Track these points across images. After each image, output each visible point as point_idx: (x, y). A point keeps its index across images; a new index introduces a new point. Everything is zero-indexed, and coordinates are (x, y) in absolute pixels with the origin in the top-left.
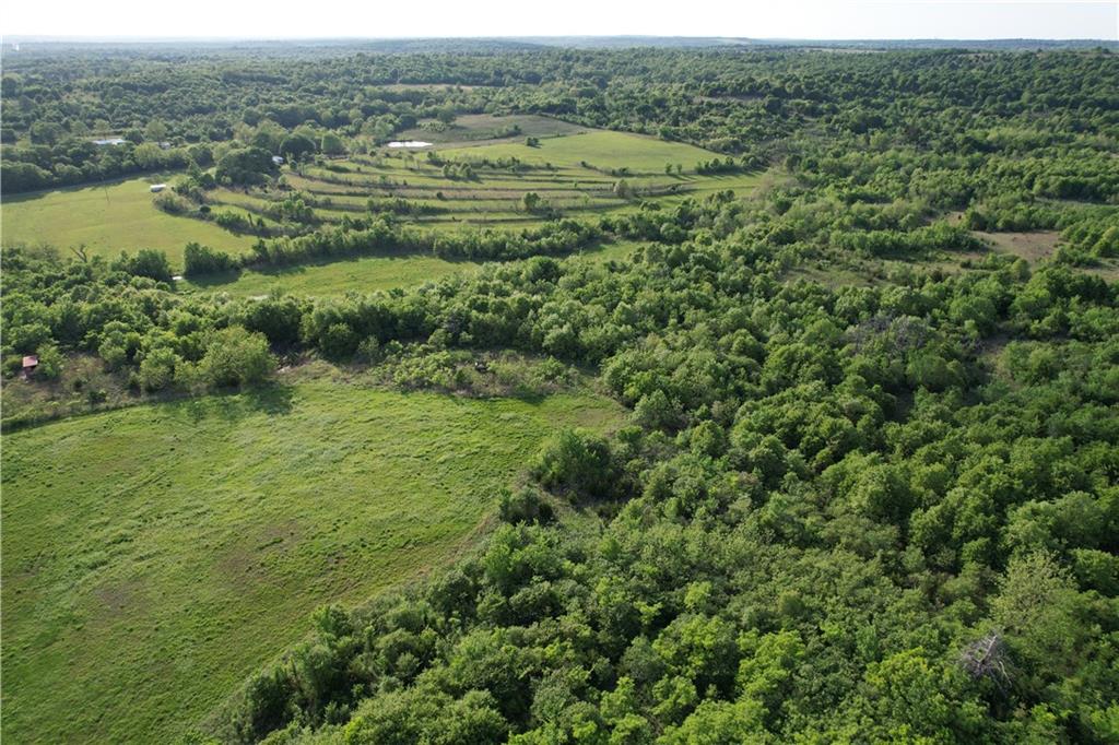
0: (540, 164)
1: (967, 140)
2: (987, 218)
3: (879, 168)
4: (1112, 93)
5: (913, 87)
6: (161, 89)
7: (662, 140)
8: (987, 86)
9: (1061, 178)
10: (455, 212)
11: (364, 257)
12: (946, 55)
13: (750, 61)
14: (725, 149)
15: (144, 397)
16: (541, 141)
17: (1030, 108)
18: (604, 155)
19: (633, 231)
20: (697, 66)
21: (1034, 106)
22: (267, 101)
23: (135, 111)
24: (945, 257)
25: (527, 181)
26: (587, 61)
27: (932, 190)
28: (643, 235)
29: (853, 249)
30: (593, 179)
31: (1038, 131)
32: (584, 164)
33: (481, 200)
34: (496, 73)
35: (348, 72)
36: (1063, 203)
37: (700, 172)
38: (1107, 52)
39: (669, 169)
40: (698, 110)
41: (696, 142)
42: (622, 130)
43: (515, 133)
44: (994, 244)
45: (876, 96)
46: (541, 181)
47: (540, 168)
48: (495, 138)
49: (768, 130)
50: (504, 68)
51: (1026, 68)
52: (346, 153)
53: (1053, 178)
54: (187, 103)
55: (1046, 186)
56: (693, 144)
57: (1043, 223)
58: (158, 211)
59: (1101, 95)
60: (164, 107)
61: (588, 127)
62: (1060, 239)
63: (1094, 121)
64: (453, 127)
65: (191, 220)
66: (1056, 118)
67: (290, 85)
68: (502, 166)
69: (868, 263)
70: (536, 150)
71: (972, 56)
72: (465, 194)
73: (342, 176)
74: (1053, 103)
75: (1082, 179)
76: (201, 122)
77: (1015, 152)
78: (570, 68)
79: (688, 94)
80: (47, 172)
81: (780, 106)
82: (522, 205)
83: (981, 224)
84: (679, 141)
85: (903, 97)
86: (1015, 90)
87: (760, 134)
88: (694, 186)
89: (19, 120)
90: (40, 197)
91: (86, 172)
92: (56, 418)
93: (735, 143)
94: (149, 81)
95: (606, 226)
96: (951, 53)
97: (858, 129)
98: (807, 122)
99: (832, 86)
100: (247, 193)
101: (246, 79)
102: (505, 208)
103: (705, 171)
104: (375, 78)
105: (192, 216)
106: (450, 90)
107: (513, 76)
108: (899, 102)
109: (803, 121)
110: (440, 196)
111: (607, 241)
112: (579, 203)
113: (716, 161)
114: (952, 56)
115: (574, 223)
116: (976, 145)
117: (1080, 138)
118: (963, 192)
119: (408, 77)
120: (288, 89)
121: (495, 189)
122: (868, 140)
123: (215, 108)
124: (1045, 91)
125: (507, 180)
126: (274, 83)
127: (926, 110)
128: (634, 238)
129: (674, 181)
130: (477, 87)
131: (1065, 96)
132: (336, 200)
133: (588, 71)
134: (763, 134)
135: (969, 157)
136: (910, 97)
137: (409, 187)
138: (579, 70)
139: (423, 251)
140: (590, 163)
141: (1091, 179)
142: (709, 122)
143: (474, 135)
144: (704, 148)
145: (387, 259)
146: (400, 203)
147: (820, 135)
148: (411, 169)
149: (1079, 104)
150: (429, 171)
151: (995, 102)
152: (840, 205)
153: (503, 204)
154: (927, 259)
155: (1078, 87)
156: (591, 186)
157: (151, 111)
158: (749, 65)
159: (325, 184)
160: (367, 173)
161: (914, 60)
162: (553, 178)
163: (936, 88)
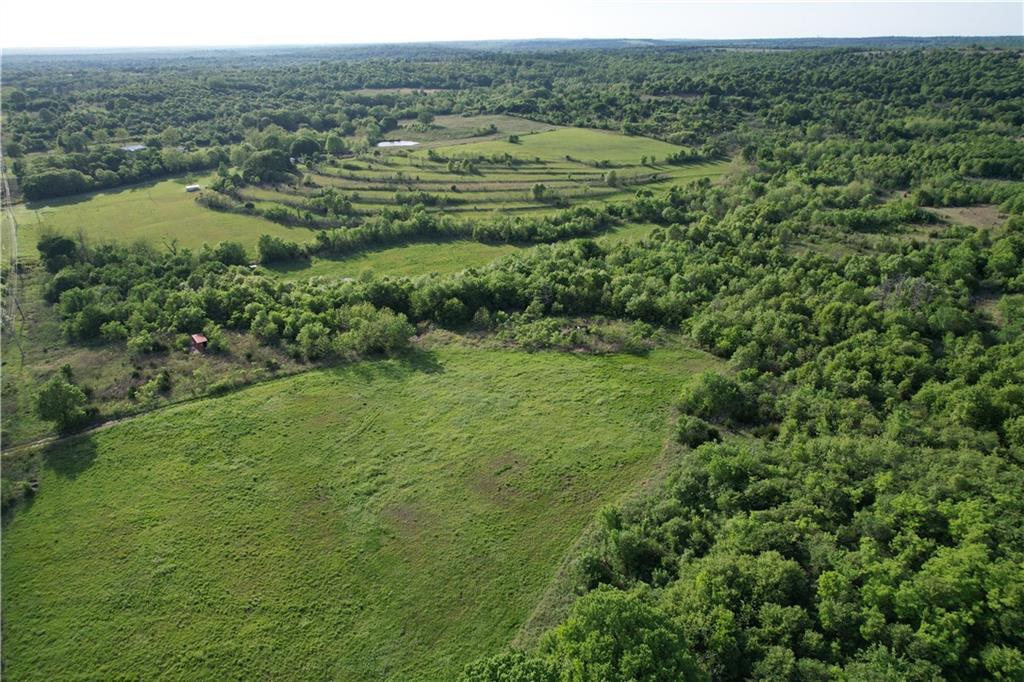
0: (530, 159)
1: (889, 129)
2: (933, 196)
3: (824, 155)
4: (997, 85)
5: (826, 82)
6: (159, 98)
7: (625, 134)
8: (889, 81)
9: (983, 160)
10: (473, 202)
11: (413, 243)
12: (844, 53)
13: (674, 62)
14: (684, 142)
15: (309, 365)
16: (520, 138)
17: (930, 99)
18: (581, 150)
19: (637, 215)
20: (627, 67)
21: (934, 97)
22: (258, 107)
23: (144, 119)
24: (912, 229)
25: (524, 173)
26: (529, 65)
27: (876, 173)
28: (647, 218)
29: (833, 225)
30: (582, 171)
31: (945, 120)
32: (568, 158)
33: (491, 191)
34: (450, 78)
35: (318, 79)
36: (991, 181)
37: (670, 162)
38: (982, 49)
39: (644, 160)
40: (648, 107)
41: (657, 136)
42: (587, 127)
43: (493, 131)
44: (947, 217)
45: (797, 91)
46: (536, 173)
47: (531, 162)
48: (475, 136)
49: (715, 124)
50: (458, 74)
51: (917, 64)
52: (350, 153)
53: (976, 160)
54: (187, 111)
55: (970, 167)
56: (655, 138)
57: (980, 199)
58: (203, 208)
59: (988, 86)
60: (169, 115)
61: (554, 124)
62: (1001, 212)
63: (990, 110)
64: (434, 127)
65: (238, 216)
66: (956, 108)
67: (270, 92)
68: (497, 161)
69: (851, 237)
70: (519, 146)
71: (866, 54)
72: (475, 187)
73: (357, 173)
74: (949, 95)
75: (999, 160)
76: (206, 128)
77: (932, 138)
78: (515, 71)
79: (633, 92)
80: (89, 177)
81: (718, 101)
82: (532, 195)
83: (929, 200)
84: (641, 135)
85: (820, 92)
86: (914, 84)
87: (709, 128)
88: (670, 175)
89: (44, 131)
90: (89, 199)
91: (122, 176)
92: (248, 384)
93: (692, 136)
94: (147, 92)
95: (611, 211)
96: (847, 52)
97: (793, 121)
98: (746, 116)
99: (758, 84)
100: (277, 190)
101: (231, 87)
102: (517, 197)
103: (675, 161)
104: (343, 84)
105: (237, 212)
106: (416, 93)
107: (466, 79)
108: (819, 96)
109: (743, 116)
110: (454, 189)
111: (616, 224)
112: (579, 191)
113: (683, 153)
114: (848, 53)
115: (588, 210)
116: (897, 133)
117: (982, 125)
118: (902, 174)
119: (372, 82)
120: (270, 96)
121: (500, 182)
122: (804, 132)
123: (214, 116)
124: (940, 84)
125: (506, 173)
126: (256, 91)
127: (845, 103)
128: (639, 221)
129: (652, 171)
130: (438, 91)
131: (957, 88)
132: (362, 194)
133: (532, 73)
134: (712, 128)
135: (895, 144)
136: (827, 92)
137: (423, 182)
138: (524, 73)
139: (463, 237)
140: (574, 157)
141: (1006, 160)
142: (663, 118)
143: (456, 134)
144: (666, 141)
145: (434, 245)
146: (423, 195)
147: (760, 127)
148: (417, 166)
149: (971, 95)
150: (433, 167)
151: (899, 94)
152: (807, 188)
153: (514, 195)
154: (897, 231)
155: (967, 80)
156: (582, 177)
157: (157, 119)
158: (673, 66)
159: (345, 181)
160: (377, 170)
161: (817, 58)
162: (546, 171)
163: (847, 84)
